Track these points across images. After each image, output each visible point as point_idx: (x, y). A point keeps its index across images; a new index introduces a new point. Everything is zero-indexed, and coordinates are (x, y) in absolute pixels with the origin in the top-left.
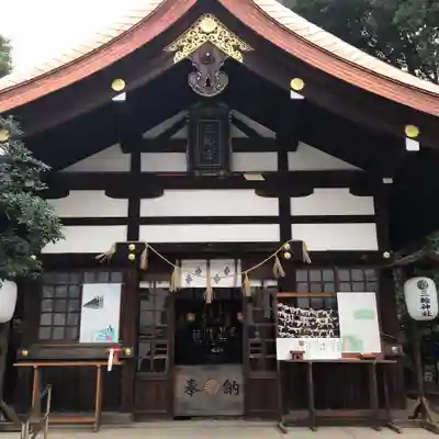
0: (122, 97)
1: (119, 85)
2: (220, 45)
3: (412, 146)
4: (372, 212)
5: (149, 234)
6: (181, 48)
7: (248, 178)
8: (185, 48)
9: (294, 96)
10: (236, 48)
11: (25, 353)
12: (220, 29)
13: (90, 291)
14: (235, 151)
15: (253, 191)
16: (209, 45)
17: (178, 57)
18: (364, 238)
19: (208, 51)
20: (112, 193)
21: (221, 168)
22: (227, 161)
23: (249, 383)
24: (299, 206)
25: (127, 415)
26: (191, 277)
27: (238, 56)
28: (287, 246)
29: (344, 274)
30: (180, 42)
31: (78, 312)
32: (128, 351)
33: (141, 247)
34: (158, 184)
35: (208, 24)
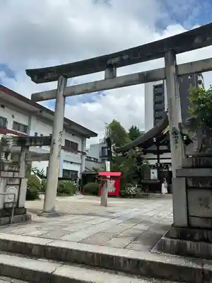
1: (154, 139)
5: (161, 161)
13: (152, 171)
17: (164, 133)
20: (154, 154)
30: (164, 131)
31: (150, 174)
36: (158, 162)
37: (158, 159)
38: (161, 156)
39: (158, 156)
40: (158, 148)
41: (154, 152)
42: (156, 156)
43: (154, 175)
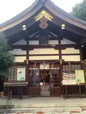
0: (25, 29)
1: (24, 26)
2: (46, 17)
4: (79, 53)
5: (31, 58)
6: (37, 18)
7: (52, 46)
8: (38, 18)
9: (63, 28)
10: (50, 18)
11: (5, 83)
12: (46, 13)
14: (49, 40)
15: (53, 49)
16: (44, 17)
17: (37, 20)
18: (77, 59)
21: (46, 44)
22: (47, 42)
24: (63, 52)
25: (27, 96)
27: (50, 20)
28: (60, 60)
29: (73, 66)
30: (37, 17)
31: (16, 75)
32: (27, 83)
33: (29, 61)
35: (43, 12)
36: (28, 58)
37: (28, 56)
38: (31, 52)
39: (28, 53)
40: (28, 43)
41: (23, 48)
42: (25, 53)
43: (21, 74)
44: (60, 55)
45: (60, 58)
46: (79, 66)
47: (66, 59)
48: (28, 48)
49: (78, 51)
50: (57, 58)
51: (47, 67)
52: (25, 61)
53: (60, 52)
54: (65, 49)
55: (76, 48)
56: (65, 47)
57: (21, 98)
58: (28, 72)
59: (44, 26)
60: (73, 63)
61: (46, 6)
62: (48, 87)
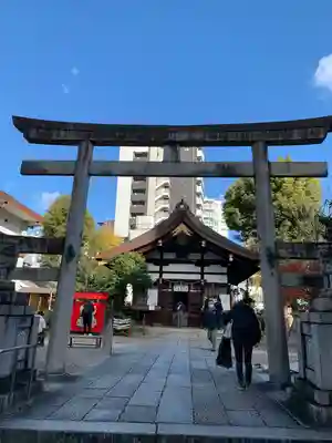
0: (161, 244)
1: (160, 242)
2: (185, 232)
3: (231, 259)
4: (226, 272)
5: (165, 276)
6: (175, 232)
7: (193, 261)
10: (189, 233)
12: (185, 227)
13: (150, 291)
15: (194, 265)
17: (175, 235)
18: (224, 280)
19: (182, 233)
20: (156, 264)
21: (185, 258)
22: (187, 256)
23: (189, 319)
24: (206, 269)
26: (177, 289)
27: (189, 235)
28: (202, 281)
30: (175, 230)
31: (147, 296)
32: (160, 308)
33: (163, 280)
34: (167, 262)
35: (182, 228)
36: (161, 276)
37: (161, 272)
38: (165, 269)
39: (161, 269)
40: (162, 256)
42: (157, 268)
44: (202, 274)
45: (202, 277)
46: (225, 289)
47: (210, 279)
48: (162, 263)
49: (225, 270)
50: (198, 277)
51: (185, 289)
52: (158, 280)
53: (202, 270)
54: (208, 265)
55: (223, 266)
56: (208, 263)
57: (152, 325)
58: (161, 296)
59: (182, 242)
60: (217, 285)
61: (186, 220)
62: (187, 315)
